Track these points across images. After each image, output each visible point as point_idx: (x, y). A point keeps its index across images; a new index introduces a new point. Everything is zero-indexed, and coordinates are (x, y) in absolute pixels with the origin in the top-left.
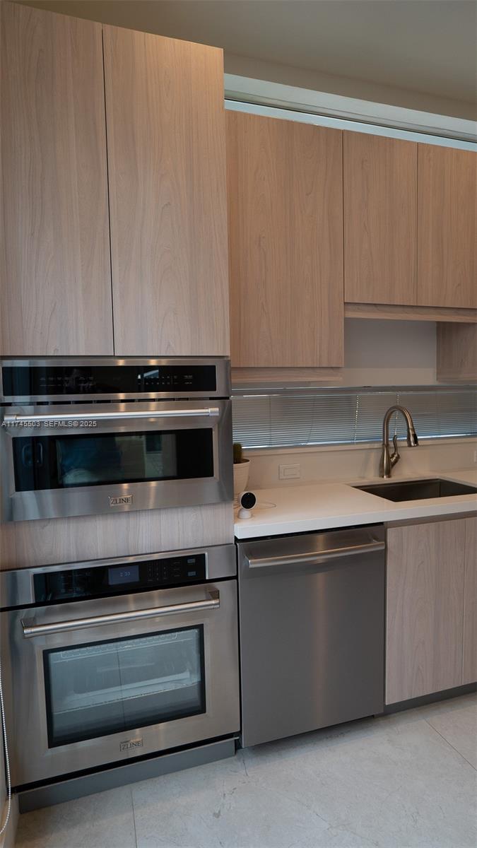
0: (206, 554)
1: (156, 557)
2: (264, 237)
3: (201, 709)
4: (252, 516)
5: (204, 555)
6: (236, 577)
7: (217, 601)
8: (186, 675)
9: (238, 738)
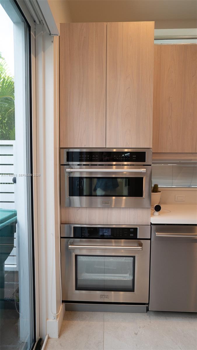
0: (138, 228)
1: (124, 226)
2: (171, 97)
3: (132, 290)
4: (159, 215)
5: (137, 228)
6: (150, 239)
7: (141, 248)
8: (128, 275)
9: (147, 306)
